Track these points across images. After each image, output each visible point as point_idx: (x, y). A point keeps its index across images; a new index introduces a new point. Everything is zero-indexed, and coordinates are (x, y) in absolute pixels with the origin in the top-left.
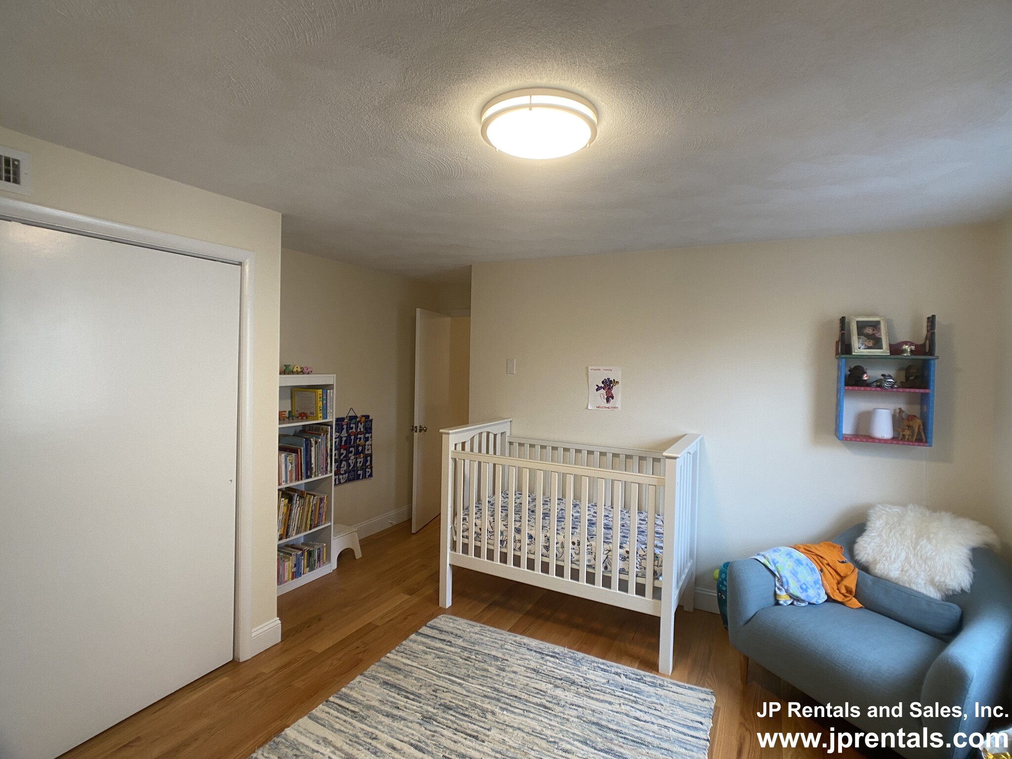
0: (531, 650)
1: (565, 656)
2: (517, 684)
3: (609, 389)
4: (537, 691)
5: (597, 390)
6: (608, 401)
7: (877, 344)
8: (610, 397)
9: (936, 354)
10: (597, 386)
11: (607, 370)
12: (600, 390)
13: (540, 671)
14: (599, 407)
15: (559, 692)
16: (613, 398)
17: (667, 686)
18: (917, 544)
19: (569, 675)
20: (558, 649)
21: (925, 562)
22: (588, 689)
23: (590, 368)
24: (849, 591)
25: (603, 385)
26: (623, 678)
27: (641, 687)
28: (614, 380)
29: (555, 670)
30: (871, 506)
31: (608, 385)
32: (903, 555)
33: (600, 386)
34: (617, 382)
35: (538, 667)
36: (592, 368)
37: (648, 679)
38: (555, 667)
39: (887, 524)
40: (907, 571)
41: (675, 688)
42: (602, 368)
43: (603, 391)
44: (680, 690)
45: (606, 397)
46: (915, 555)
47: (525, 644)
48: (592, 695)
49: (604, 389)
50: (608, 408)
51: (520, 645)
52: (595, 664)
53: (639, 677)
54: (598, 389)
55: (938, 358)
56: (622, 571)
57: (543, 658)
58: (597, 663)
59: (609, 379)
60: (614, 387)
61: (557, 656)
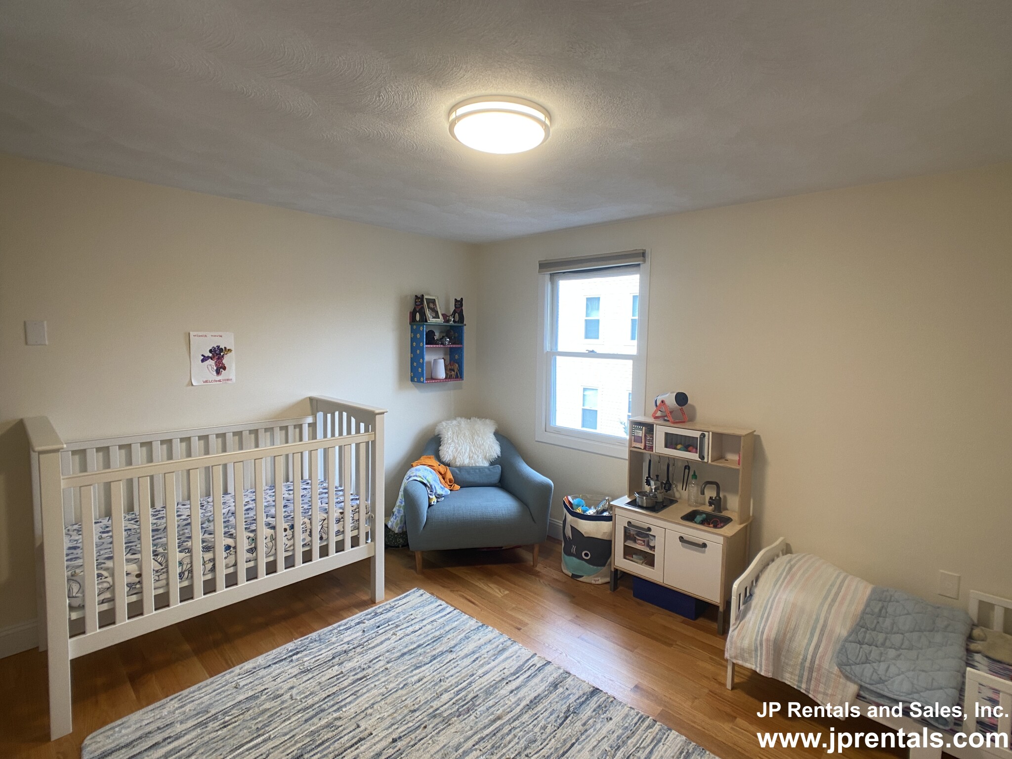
0: (270, 665)
1: (302, 645)
2: (312, 690)
3: (219, 358)
4: (335, 678)
5: (203, 361)
6: (218, 372)
7: (437, 317)
8: (221, 368)
9: (465, 323)
10: (203, 355)
11: (215, 336)
12: (206, 360)
13: (309, 668)
14: (206, 382)
15: (348, 665)
16: (224, 368)
17: (395, 605)
18: (473, 438)
19: (334, 651)
20: (290, 646)
21: (480, 448)
22: (362, 646)
23: (192, 334)
24: (450, 481)
25: (210, 355)
26: (367, 622)
27: (384, 617)
28: (225, 348)
29: (318, 658)
30: (435, 425)
31: (218, 354)
32: (468, 449)
33: (206, 356)
34: (229, 350)
35: (301, 668)
36: (195, 333)
37: (381, 610)
38: (312, 656)
39: (453, 433)
40: (472, 457)
41: (401, 602)
42: (209, 334)
43: (211, 362)
44: (404, 601)
45: (215, 368)
46: (474, 446)
47: (255, 668)
48: (370, 646)
49: (212, 359)
50: (220, 381)
51: (251, 672)
52: (336, 631)
53: (373, 614)
54: (205, 359)
55: (465, 325)
56: (338, 533)
57: (292, 661)
58: (336, 629)
59: (218, 347)
60: (225, 356)
61: (298, 650)
